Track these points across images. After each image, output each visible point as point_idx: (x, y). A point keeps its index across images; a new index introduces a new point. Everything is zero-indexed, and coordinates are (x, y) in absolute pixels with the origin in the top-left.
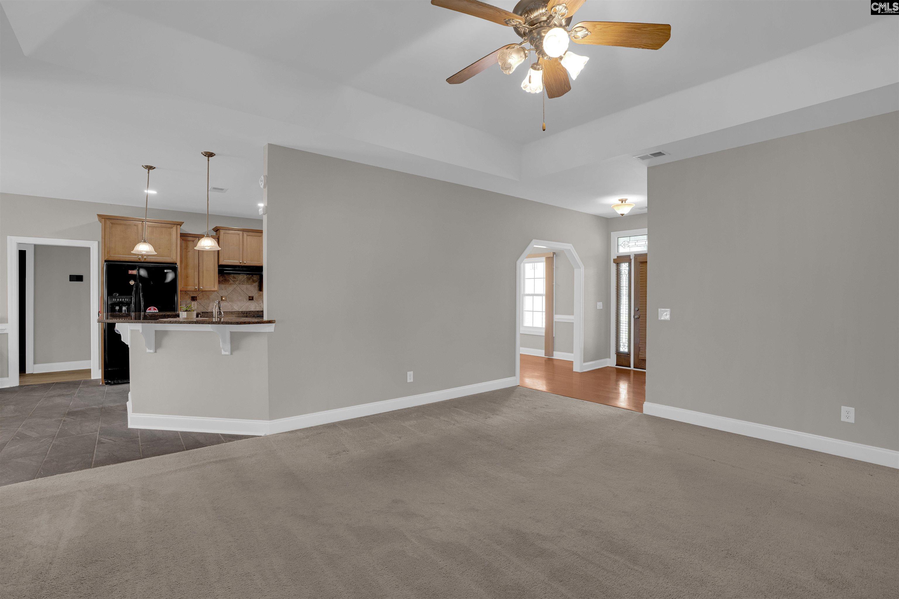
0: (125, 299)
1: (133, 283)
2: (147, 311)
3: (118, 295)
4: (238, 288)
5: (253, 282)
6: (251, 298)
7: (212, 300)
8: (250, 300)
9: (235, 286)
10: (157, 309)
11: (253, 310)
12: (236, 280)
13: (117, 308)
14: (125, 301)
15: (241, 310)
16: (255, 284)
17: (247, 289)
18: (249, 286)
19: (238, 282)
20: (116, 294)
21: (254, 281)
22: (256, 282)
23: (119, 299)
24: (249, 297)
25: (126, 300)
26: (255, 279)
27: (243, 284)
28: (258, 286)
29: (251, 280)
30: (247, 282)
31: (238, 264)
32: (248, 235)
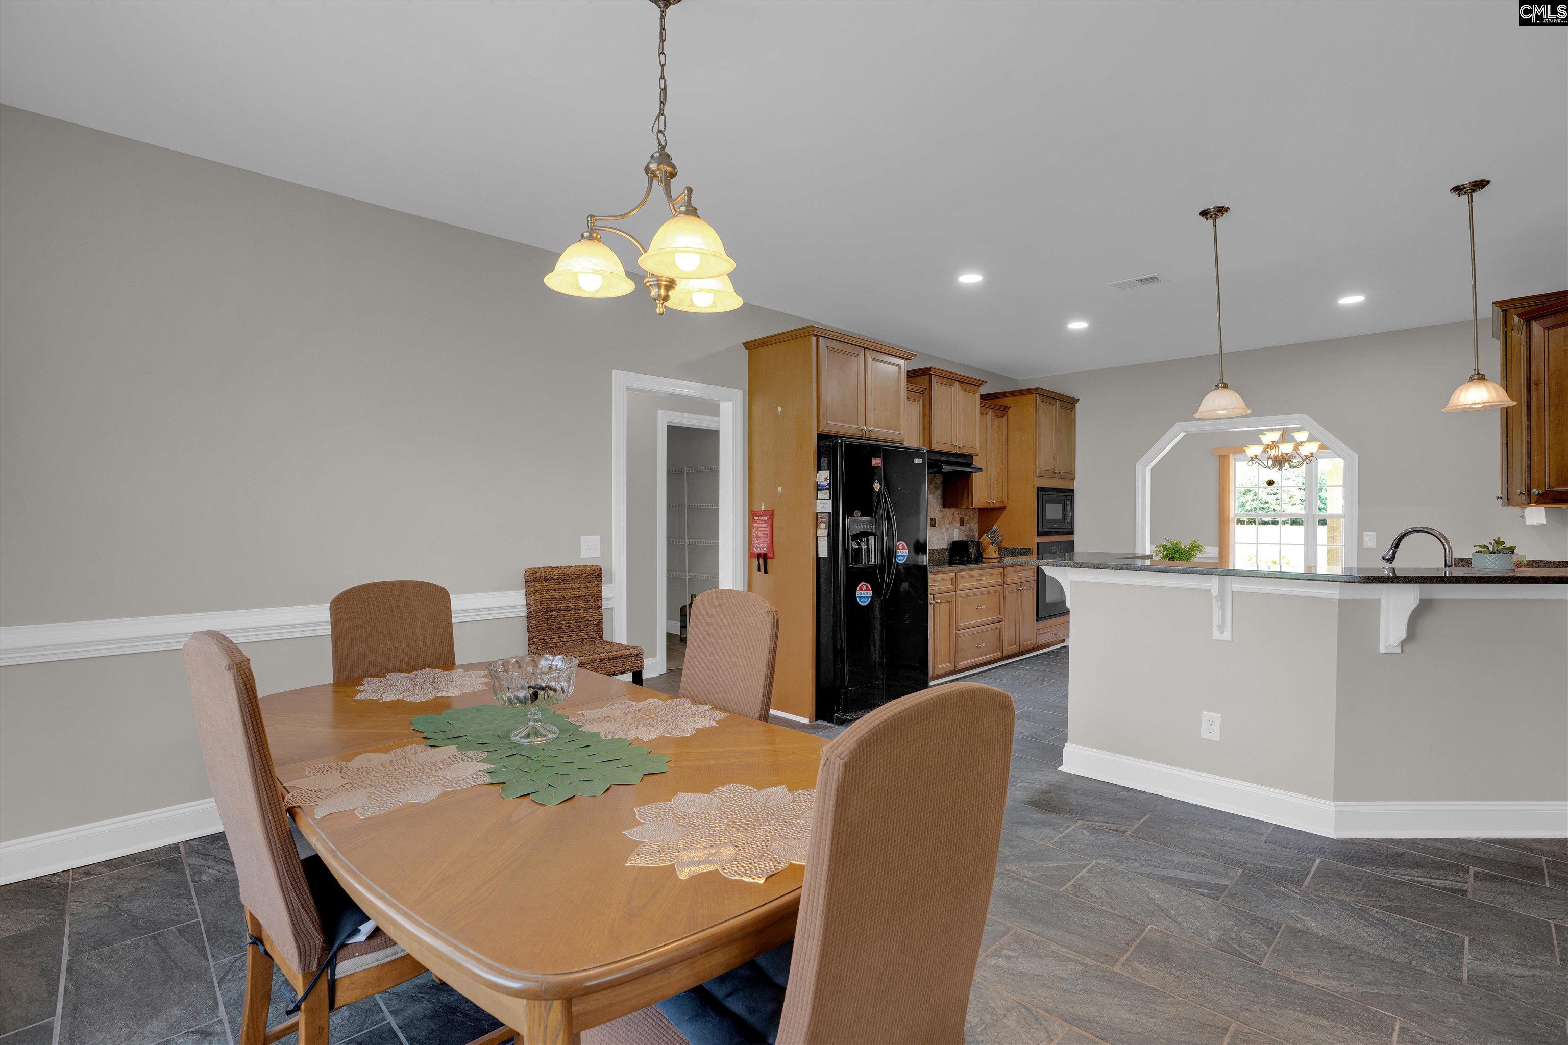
1: (879, 488)
5: (936, 489)
6: (933, 522)
11: (936, 548)
16: (937, 492)
18: (930, 497)
20: (857, 513)
22: (939, 488)
23: (863, 526)
24: (931, 520)
26: (937, 482)
28: (941, 498)
29: (933, 485)
31: (950, 449)
32: (963, 390)
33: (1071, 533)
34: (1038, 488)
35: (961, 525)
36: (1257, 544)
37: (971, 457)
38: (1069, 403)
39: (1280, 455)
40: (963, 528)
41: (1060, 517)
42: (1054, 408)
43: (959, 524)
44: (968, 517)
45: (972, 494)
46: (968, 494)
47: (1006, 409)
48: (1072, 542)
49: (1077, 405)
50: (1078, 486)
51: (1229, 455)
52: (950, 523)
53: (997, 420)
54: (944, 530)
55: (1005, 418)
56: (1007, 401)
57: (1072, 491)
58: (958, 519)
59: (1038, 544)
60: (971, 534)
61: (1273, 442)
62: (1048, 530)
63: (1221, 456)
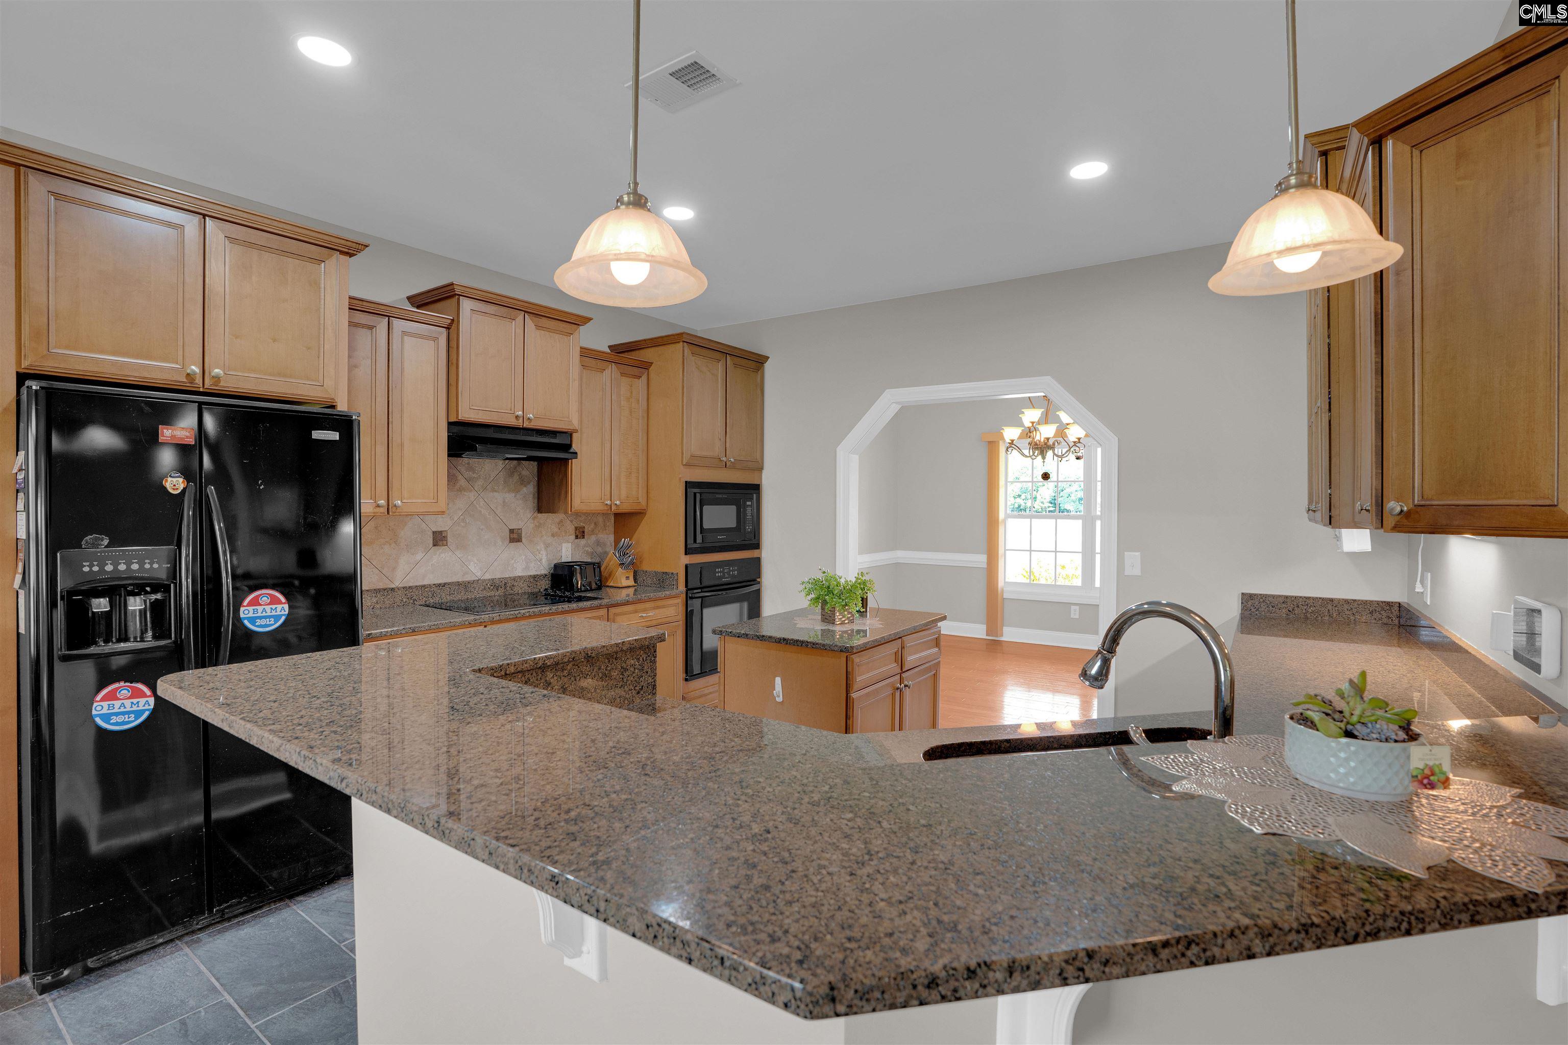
0: (142, 564)
1: (182, 487)
2: (242, 609)
3: (106, 542)
4: (482, 503)
5: (522, 484)
6: (515, 536)
7: (407, 546)
8: (512, 540)
9: (472, 495)
10: (283, 600)
11: (520, 575)
12: (475, 475)
13: (101, 605)
14: (147, 570)
15: (488, 576)
16: (525, 489)
17: (504, 503)
18: (509, 497)
19: (480, 482)
20: (96, 539)
21: (523, 482)
22: (529, 483)
23: (116, 565)
24: (512, 531)
25: (147, 566)
26: (525, 473)
27: (494, 490)
28: (534, 498)
29: (516, 477)
30: (505, 482)
31: (510, 421)
32: (538, 327)
33: (757, 546)
34: (686, 482)
35: (577, 537)
36: (1031, 551)
37: (569, 434)
38: (756, 362)
39: (1042, 440)
40: (582, 542)
41: (733, 524)
42: (720, 367)
43: (573, 537)
44: (592, 526)
45: (571, 492)
46: (566, 492)
47: (645, 366)
48: (758, 561)
49: (767, 366)
50: (768, 481)
51: (998, 442)
52: (553, 535)
53: (625, 381)
54: (541, 546)
55: (644, 378)
56: (647, 355)
57: (756, 488)
58: (571, 528)
59: (686, 566)
60: (599, 550)
61: (1033, 423)
62: (711, 545)
63: (990, 443)
